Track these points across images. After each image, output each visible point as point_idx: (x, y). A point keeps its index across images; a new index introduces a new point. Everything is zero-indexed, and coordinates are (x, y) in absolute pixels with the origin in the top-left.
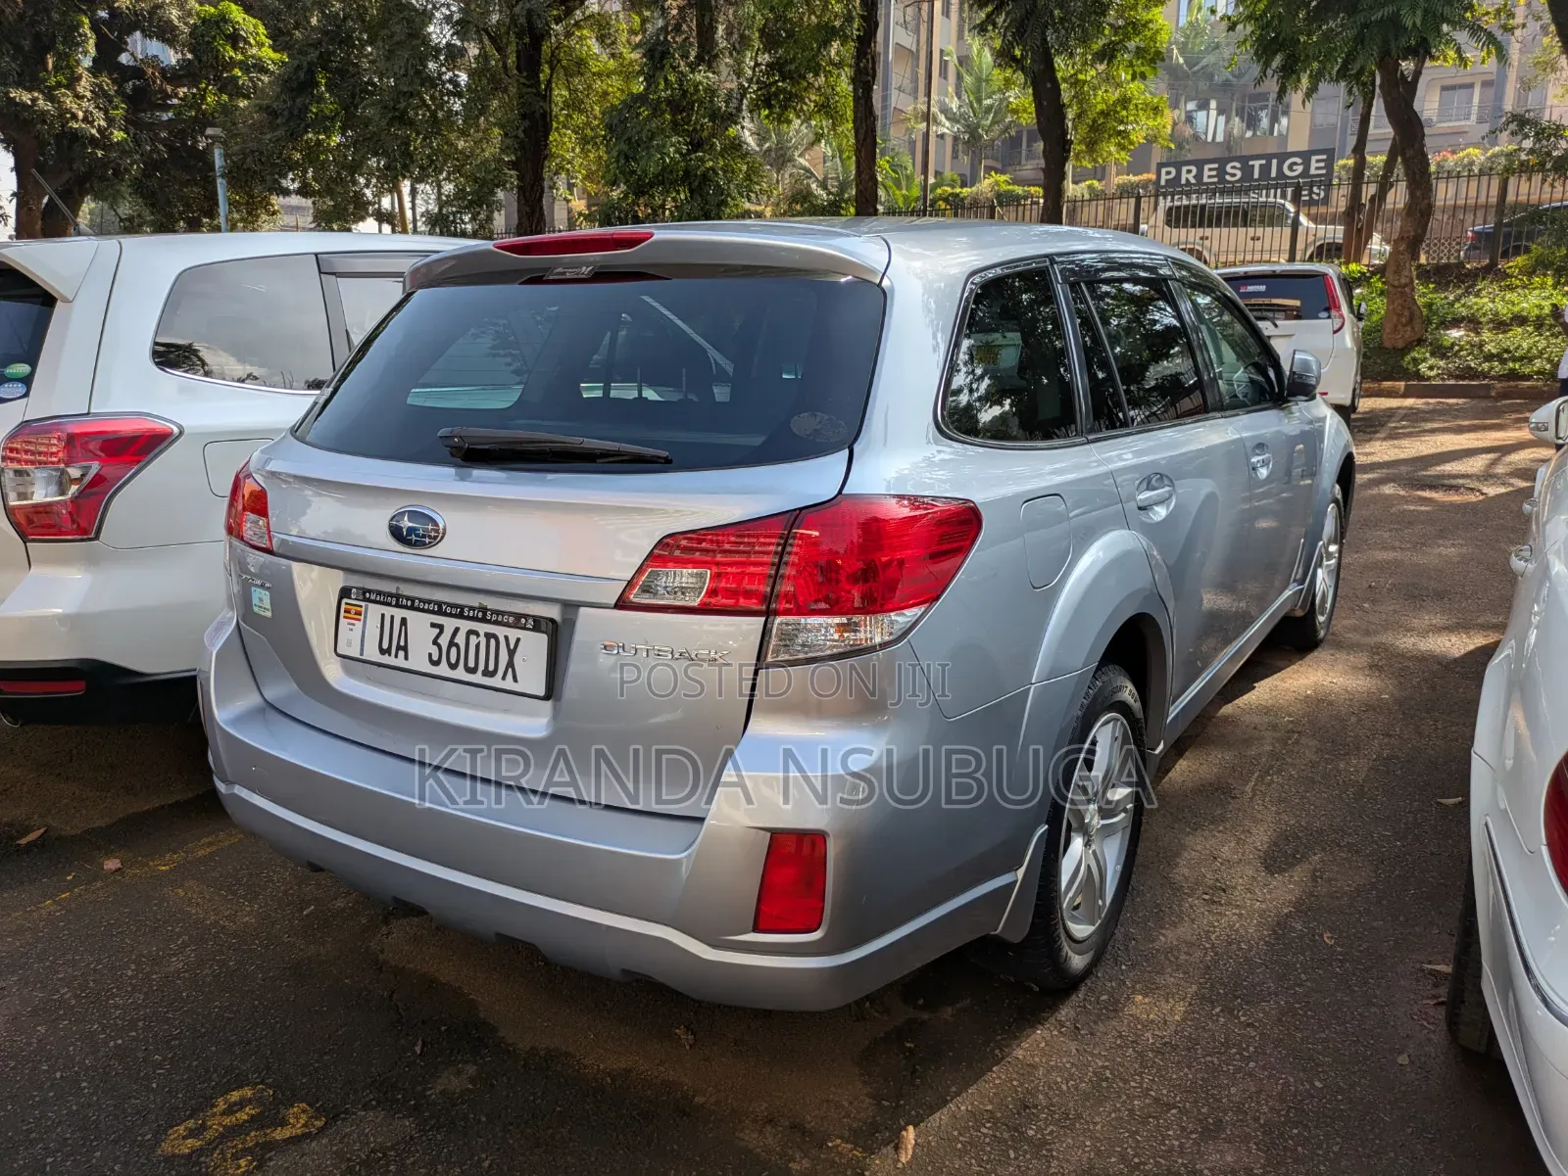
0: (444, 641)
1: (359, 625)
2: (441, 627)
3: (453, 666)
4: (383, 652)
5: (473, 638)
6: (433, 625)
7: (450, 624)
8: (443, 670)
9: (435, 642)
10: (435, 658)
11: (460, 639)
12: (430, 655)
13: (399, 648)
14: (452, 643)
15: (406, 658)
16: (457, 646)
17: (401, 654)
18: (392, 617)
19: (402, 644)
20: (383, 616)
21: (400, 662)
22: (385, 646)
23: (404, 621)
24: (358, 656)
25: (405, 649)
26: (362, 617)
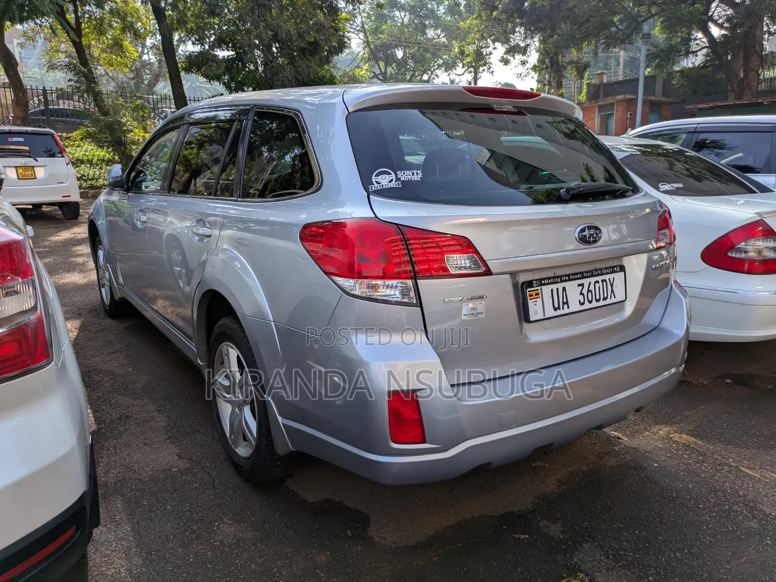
0: (585, 291)
1: (539, 300)
2: (582, 285)
3: (590, 302)
4: (555, 309)
5: (597, 284)
6: (579, 285)
7: (586, 282)
8: (587, 306)
9: (581, 294)
10: (582, 301)
11: (592, 288)
12: (580, 301)
13: (564, 303)
14: (589, 291)
15: (568, 307)
16: (591, 291)
17: (566, 306)
18: (557, 289)
19: (565, 301)
20: (552, 290)
21: (566, 311)
22: (556, 306)
23: (564, 289)
24: (543, 318)
25: (567, 303)
26: (540, 296)
